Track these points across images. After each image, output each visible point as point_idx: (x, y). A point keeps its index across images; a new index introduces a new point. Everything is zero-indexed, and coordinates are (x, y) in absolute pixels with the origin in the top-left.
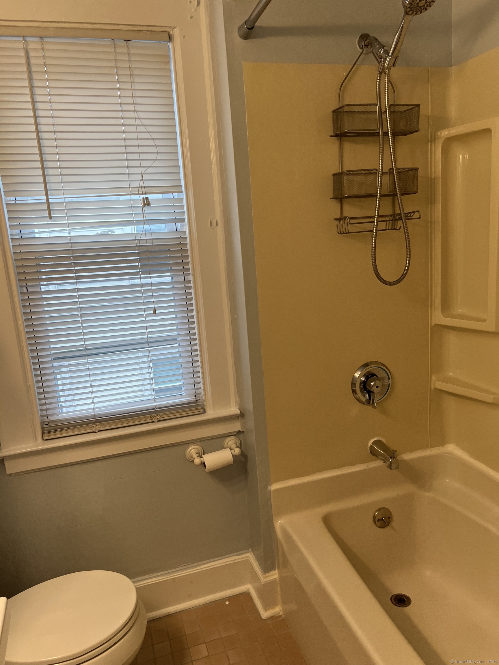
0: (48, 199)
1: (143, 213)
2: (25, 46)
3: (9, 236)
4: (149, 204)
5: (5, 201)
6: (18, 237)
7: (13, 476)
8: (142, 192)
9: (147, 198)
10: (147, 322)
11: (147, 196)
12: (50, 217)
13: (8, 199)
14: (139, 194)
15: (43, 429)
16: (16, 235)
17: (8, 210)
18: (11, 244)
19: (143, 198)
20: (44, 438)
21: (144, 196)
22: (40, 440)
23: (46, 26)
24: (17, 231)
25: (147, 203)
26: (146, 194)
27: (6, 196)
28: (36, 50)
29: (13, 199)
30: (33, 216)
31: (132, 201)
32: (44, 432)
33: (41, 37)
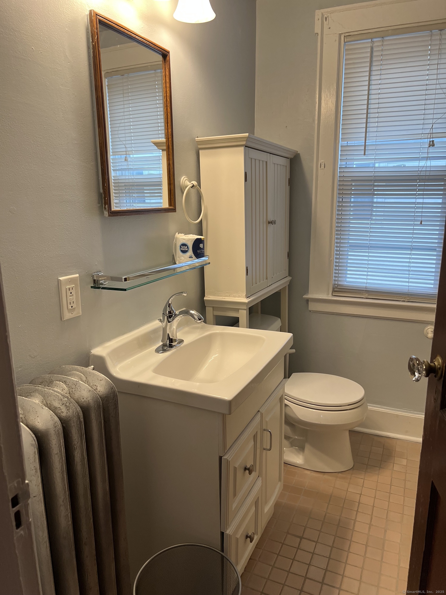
0: (365, 142)
1: (428, 152)
2: (372, 45)
3: (339, 165)
4: (433, 145)
5: (341, 144)
6: (344, 166)
7: (312, 313)
8: (430, 137)
9: (433, 141)
10: (414, 229)
11: (433, 139)
12: (365, 154)
13: (343, 143)
14: (428, 138)
15: (333, 288)
16: (343, 165)
17: (342, 149)
18: (339, 171)
19: (430, 141)
20: (333, 294)
21: (431, 140)
22: (330, 295)
23: (387, 29)
24: (344, 163)
25: (432, 144)
26: (433, 138)
27: (342, 141)
28: (378, 46)
29: (346, 142)
30: (355, 154)
31: (421, 144)
32: (334, 291)
33: (383, 37)
